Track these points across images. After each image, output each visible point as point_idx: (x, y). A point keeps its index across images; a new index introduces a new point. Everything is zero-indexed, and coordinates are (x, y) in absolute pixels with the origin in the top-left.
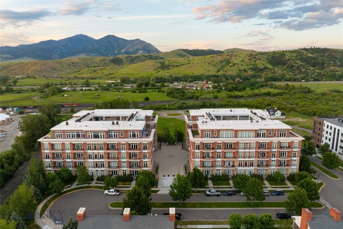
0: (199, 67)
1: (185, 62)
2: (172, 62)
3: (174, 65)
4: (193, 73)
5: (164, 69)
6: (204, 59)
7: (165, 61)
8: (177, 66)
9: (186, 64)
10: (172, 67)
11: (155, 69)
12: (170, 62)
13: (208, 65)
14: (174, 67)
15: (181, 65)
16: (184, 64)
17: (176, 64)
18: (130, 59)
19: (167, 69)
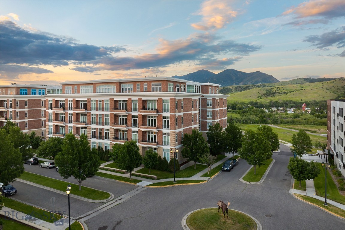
0: (313, 93)
1: (297, 88)
2: (281, 89)
3: (282, 92)
4: (302, 100)
5: (269, 96)
6: (322, 84)
7: (273, 88)
8: (285, 93)
9: (297, 91)
10: (279, 93)
11: (259, 97)
12: (278, 89)
13: (326, 91)
14: (281, 94)
15: (290, 92)
16: (295, 91)
17: (283, 91)
18: (240, 89)
19: (272, 96)
